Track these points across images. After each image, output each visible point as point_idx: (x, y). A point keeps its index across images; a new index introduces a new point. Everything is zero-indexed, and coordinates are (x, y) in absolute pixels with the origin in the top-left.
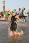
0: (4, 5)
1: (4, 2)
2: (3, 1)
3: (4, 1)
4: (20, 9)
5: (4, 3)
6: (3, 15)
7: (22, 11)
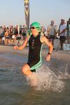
0: (27, 13)
1: (27, 6)
2: (25, 4)
3: (28, 4)
4: (63, 22)
5: (27, 9)
6: (24, 35)
7: (68, 25)
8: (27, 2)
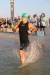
8: (12, 1)
